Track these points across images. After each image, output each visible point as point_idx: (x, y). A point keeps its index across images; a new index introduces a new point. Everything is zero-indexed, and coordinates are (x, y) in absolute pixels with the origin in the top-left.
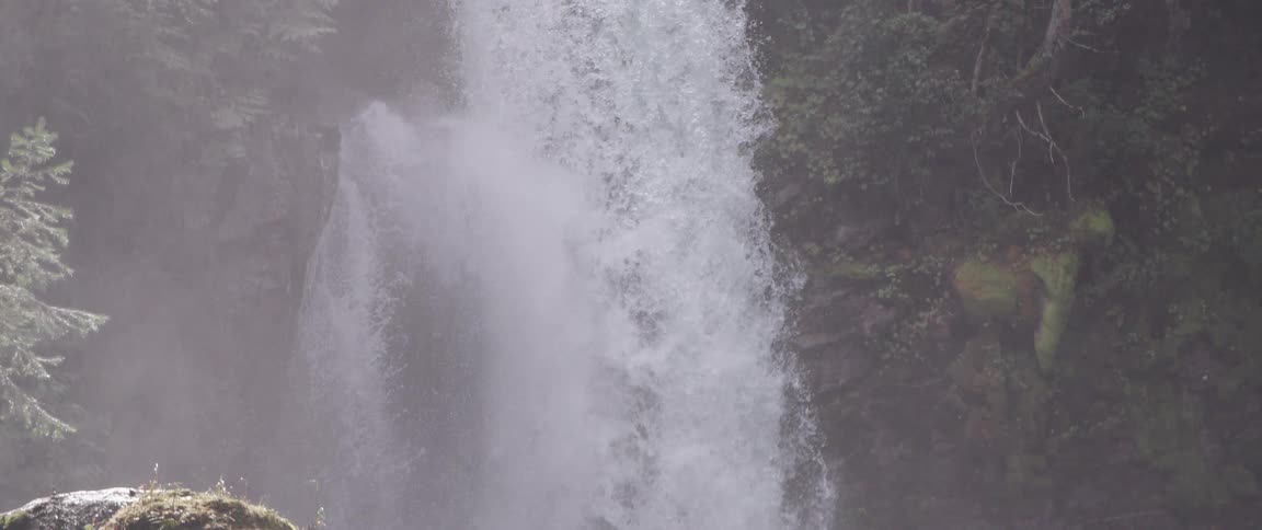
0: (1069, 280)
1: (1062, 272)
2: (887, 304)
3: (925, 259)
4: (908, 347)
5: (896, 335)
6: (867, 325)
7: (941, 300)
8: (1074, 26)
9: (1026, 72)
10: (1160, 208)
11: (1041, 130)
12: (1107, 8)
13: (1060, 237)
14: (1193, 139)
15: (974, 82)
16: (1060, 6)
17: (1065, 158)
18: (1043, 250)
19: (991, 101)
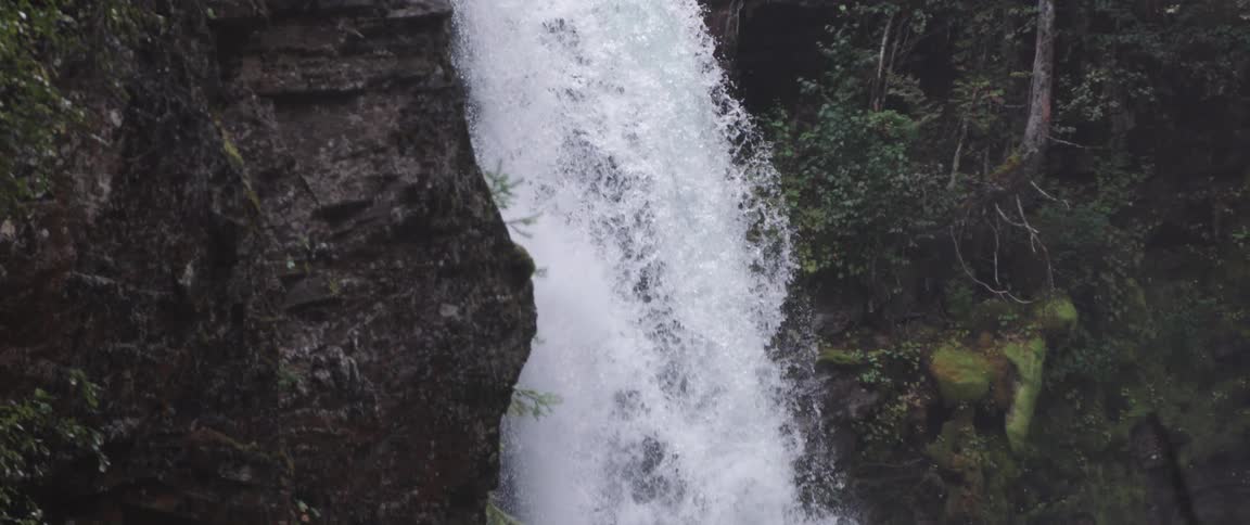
0: (1039, 364)
1: (1033, 357)
2: (870, 387)
3: (904, 345)
4: (889, 427)
5: (878, 417)
6: (853, 408)
7: (918, 384)
8: (1053, 124)
9: (1005, 167)
10: (1114, 297)
11: (1022, 222)
12: (1092, 105)
13: (1028, 324)
14: (1140, 232)
15: (953, 175)
16: (1040, 104)
17: (1045, 249)
18: (1014, 336)
19: (972, 194)
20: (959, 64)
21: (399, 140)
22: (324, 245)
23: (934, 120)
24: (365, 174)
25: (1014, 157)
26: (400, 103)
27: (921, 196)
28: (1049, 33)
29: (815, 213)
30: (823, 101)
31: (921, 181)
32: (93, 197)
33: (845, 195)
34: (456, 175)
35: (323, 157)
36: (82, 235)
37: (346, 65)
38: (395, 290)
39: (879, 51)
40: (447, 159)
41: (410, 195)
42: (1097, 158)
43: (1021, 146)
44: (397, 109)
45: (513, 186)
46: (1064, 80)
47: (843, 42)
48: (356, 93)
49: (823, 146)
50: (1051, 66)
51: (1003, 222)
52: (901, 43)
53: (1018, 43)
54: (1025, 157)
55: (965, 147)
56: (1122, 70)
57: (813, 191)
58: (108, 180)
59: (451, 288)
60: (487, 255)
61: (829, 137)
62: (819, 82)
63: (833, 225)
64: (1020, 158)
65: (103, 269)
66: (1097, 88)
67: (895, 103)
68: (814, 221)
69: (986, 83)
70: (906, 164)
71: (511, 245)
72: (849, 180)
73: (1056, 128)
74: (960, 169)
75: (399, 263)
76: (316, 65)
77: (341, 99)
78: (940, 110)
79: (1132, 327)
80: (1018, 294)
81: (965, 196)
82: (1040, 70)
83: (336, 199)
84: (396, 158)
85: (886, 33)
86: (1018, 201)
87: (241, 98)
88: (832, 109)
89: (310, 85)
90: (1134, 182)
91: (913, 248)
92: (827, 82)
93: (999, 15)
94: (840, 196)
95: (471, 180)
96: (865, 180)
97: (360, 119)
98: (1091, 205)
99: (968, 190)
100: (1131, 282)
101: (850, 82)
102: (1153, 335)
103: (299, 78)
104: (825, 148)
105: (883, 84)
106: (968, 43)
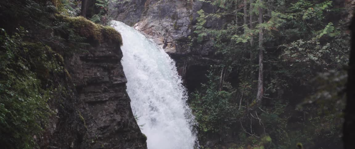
3: (229, 148)
8: (264, 93)
9: (253, 104)
10: (280, 135)
11: (257, 117)
12: (273, 88)
13: (260, 142)
14: (286, 119)
15: (240, 106)
16: (260, 88)
17: (263, 124)
18: (256, 146)
19: (245, 111)
20: (240, 79)
21: (116, 111)
22: (100, 136)
23: (235, 93)
24: (109, 119)
25: (255, 101)
26: (116, 103)
27: (232, 112)
28: (262, 71)
29: (206, 117)
30: (207, 89)
31: (232, 108)
32: (52, 129)
33: (214, 112)
34: (129, 119)
35: (99, 116)
36: (50, 137)
37: (104, 95)
38: (116, 145)
39: (221, 76)
40: (127, 115)
41: (119, 124)
42: (275, 101)
43: (256, 99)
44: (115, 104)
45: (138, 118)
46: (266, 82)
47: (212, 74)
48: (106, 101)
49: (207, 100)
50: (262, 79)
51: (253, 118)
52: (226, 74)
53: (254, 73)
54: (257, 101)
55: (243, 99)
56: (280, 80)
57: (206, 111)
58: (55, 125)
59: (128, 145)
60: (136, 136)
61: (209, 98)
62: (206, 84)
63: (211, 119)
64: (256, 102)
65: (54, 145)
66: (274, 84)
67: (225, 89)
68: (206, 118)
69: (247, 84)
70: (228, 104)
71: (142, 134)
72: (214, 108)
73: (264, 94)
74: (241, 105)
75: (117, 139)
76: (97, 95)
77: (103, 102)
78: (236, 90)
79: (285, 142)
80: (257, 135)
81: (243, 111)
82: (260, 80)
83: (102, 125)
84: (115, 115)
85: (222, 72)
86: (256, 112)
87: (81, 103)
88: (210, 91)
89: (96, 100)
90: (284, 107)
91: (231, 125)
92: (208, 84)
93: (249, 66)
94: (212, 112)
95: (132, 119)
96: (218, 108)
97: (107, 107)
98: (274, 113)
99: (244, 110)
100: (284, 131)
101: (214, 84)
102: (290, 144)
103: (93, 98)
104: (208, 100)
105: (222, 84)
106: (242, 74)
